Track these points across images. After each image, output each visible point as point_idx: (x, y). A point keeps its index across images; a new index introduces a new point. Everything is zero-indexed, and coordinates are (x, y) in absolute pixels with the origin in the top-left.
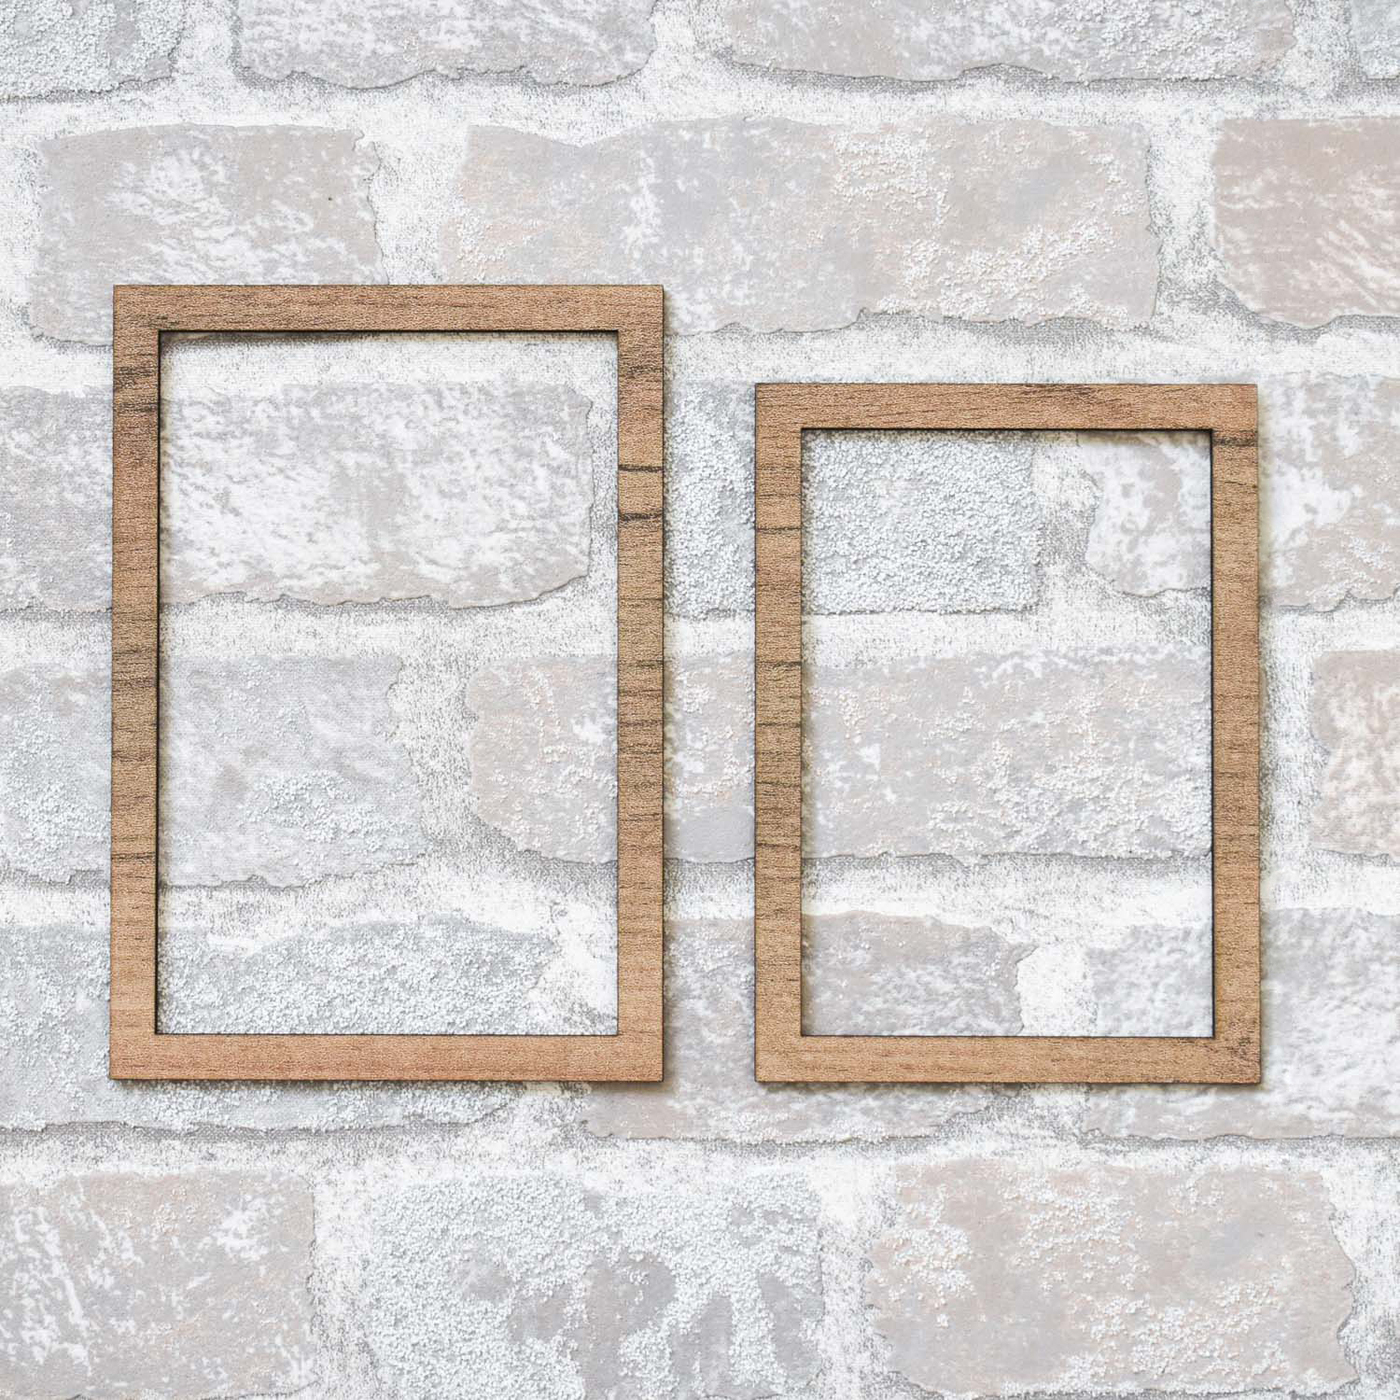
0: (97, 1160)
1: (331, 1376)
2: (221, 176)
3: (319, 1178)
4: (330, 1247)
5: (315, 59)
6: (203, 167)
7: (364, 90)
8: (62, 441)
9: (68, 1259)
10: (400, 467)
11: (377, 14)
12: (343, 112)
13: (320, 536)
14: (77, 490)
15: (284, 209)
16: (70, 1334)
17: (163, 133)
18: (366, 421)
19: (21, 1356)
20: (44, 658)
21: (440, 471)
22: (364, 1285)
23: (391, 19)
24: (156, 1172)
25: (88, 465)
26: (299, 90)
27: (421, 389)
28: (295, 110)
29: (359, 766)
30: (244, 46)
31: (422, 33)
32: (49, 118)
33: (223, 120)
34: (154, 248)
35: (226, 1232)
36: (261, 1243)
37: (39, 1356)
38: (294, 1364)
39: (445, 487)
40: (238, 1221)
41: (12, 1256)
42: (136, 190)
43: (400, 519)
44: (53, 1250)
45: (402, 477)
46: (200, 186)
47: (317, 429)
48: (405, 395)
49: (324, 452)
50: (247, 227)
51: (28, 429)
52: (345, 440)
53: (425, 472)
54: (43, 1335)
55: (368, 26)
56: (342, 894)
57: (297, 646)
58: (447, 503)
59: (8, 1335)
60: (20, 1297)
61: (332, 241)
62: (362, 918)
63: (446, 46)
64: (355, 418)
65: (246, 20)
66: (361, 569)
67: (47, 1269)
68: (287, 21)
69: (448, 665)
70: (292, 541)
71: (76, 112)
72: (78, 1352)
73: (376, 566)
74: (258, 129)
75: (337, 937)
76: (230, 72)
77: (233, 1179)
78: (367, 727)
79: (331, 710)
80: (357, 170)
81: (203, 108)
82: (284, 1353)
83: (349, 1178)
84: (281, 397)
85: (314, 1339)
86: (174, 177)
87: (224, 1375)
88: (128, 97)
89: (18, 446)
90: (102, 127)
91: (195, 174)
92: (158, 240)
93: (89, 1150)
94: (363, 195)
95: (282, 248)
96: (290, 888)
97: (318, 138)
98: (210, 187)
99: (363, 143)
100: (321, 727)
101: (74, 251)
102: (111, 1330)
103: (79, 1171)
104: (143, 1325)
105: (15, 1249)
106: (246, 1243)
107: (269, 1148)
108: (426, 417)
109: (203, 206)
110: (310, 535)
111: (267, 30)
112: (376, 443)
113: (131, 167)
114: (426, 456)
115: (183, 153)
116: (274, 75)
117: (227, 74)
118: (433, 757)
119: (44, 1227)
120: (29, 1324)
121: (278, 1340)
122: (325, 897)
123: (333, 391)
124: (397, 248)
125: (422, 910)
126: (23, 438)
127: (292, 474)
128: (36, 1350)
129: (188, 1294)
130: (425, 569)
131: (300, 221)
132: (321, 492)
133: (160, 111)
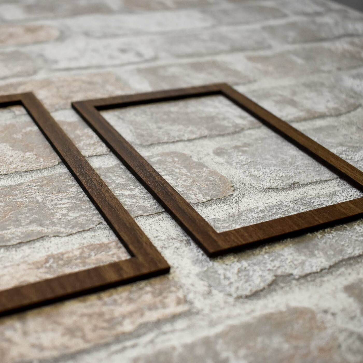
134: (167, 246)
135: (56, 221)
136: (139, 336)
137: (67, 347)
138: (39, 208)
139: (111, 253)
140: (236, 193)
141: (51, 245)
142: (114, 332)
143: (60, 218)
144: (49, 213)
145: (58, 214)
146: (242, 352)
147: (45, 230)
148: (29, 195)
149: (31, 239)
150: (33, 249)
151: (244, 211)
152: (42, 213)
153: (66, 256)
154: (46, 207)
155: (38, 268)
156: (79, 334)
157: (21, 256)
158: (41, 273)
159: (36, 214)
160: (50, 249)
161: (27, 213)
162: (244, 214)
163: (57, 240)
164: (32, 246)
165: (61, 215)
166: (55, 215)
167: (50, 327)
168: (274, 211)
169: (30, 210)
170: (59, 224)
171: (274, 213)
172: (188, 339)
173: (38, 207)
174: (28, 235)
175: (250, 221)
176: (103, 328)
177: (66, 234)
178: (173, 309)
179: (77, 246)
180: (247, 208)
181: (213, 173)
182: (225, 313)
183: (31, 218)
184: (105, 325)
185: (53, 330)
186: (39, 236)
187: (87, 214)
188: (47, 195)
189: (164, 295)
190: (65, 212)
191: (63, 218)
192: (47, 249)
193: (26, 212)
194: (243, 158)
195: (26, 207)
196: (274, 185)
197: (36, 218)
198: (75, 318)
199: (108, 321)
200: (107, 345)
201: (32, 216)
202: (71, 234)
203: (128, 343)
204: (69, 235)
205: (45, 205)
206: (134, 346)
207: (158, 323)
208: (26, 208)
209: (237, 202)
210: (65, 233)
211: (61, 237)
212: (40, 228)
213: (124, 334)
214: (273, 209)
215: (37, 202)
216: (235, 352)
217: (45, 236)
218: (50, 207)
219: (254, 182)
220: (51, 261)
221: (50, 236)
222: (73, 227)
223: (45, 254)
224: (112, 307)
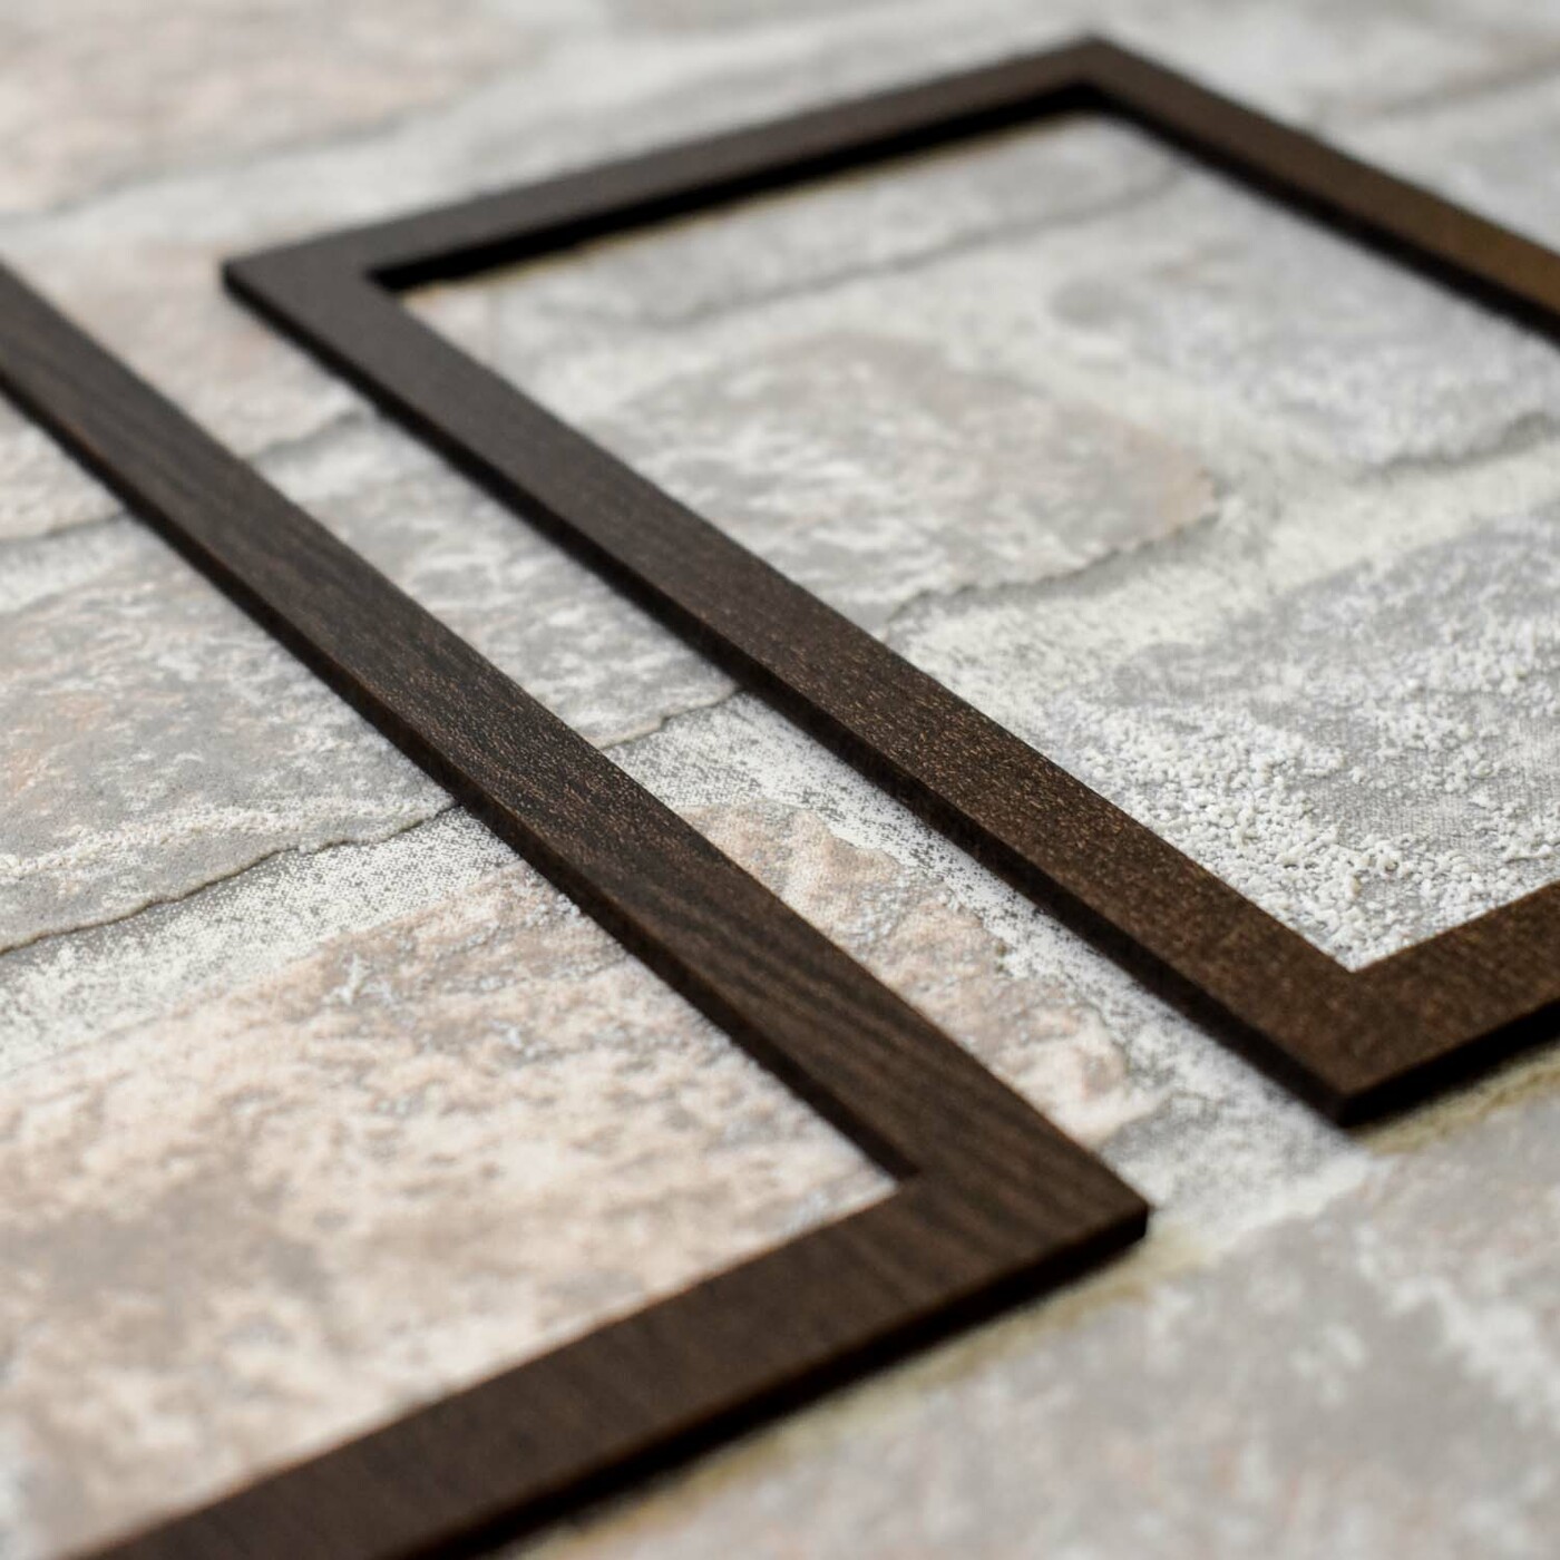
135: (314, 768)
138: (193, 713)
140: (1233, 508)
141: (326, 891)
143: (331, 751)
144: (259, 731)
145: (312, 732)
147: (269, 822)
148: (116, 653)
149: (209, 876)
150: (236, 927)
151: (1303, 591)
152: (221, 736)
153: (426, 935)
154: (232, 700)
155: (298, 1017)
157: (179, 967)
158: (318, 1036)
159: (187, 743)
160: (330, 913)
161: (137, 749)
162: (1303, 604)
163: (348, 863)
164: (226, 911)
165: (327, 732)
166: (296, 739)
167: (462, 1295)
168: (1457, 571)
169: (146, 730)
170: (334, 779)
171: (1463, 583)
173: (187, 710)
174: (182, 859)
175: (1348, 635)
177: (393, 827)
180: (1313, 573)
181: (1077, 420)
183: (169, 771)
186: (246, 858)
188: (213, 641)
191: (348, 745)
192: (308, 917)
193: (130, 742)
194: (1217, 321)
195: (121, 715)
196: (1424, 441)
197: (197, 764)
198: (577, 1232)
201: (173, 756)
202: (419, 824)
204: (407, 830)
205: (221, 695)
208: (126, 724)
209: (1254, 548)
210: (385, 823)
211: (365, 843)
212: (234, 817)
214: (1448, 559)
215: (173, 682)
217: (276, 852)
218: (257, 700)
219: (1311, 439)
220: (356, 971)
221: (302, 849)
223: (307, 944)
224: (759, 1153)
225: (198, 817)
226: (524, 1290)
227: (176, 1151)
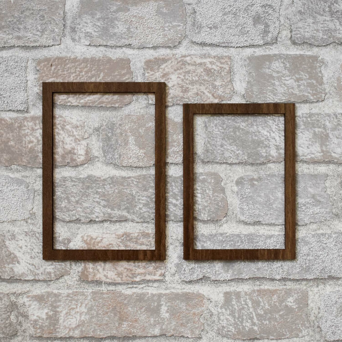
0: (260, 285)
1: (311, 333)
2: (288, 65)
3: (309, 289)
4: (311, 305)
5: (309, 39)
6: (284, 63)
7: (320, 46)
8: (252, 125)
9: (253, 307)
10: (328, 131)
11: (323, 29)
12: (315, 51)
13: (310, 147)
14: (256, 136)
15: (302, 73)
16: (254, 324)
17: (275, 55)
18: (320, 121)
19: (243, 329)
20: (248, 174)
21: (336, 133)
22: (319, 313)
23: (326, 30)
24: (273, 288)
25: (258, 131)
26: (305, 46)
27: (332, 114)
28: (304, 51)
29: (318, 198)
30: (293, 36)
31: (333, 33)
32: (249, 52)
33: (288, 53)
34: (273, 82)
35: (288, 302)
36: (296, 304)
37: (247, 329)
38: (303, 331)
39: (338, 136)
40: (291, 299)
41: (241, 307)
42: (269, 68)
43: (328, 143)
44: (250, 305)
45: (328, 134)
46: (283, 68)
47: (309, 123)
48: (329, 115)
49: (311, 128)
50: (294, 77)
51: (245, 123)
52: (315, 125)
53: (333, 133)
54: (248, 324)
55: (321, 32)
56: (314, 226)
57: (305, 171)
58: (338, 140)
59: (240, 324)
60: (243, 316)
61: (312, 80)
62: (318, 232)
63: (338, 36)
64: (318, 121)
65: (293, 30)
66: (319, 154)
67: (249, 310)
68: (302, 30)
69: (338, 176)
70: (303, 148)
71: (255, 50)
72: (256, 328)
73: (322, 154)
74: (296, 55)
75: (313, 236)
76: (290, 42)
77: (290, 290)
78: (320, 190)
79: (312, 186)
80: (318, 64)
81: (284, 50)
82: (301, 328)
83: (315, 289)
84: (301, 116)
85: (308, 325)
86: (277, 65)
87: (288, 333)
88: (267, 47)
89: (243, 126)
90: (261, 54)
91: (282, 65)
92: (274, 80)
93: (258, 283)
94: (319, 70)
95: (302, 82)
96: (303, 225)
97: (310, 57)
98: (285, 68)
99: (320, 58)
100: (310, 189)
101: (255, 82)
102: (263, 323)
103: (256, 288)
104: (270, 322)
105: (242, 305)
106: (293, 304)
107: (298, 283)
108: (333, 120)
109: (284, 72)
110: (308, 147)
111: (298, 32)
112: (322, 126)
113: (268, 63)
114: (334, 129)
115: (280, 60)
116: (300, 43)
117: (289, 42)
118: (334, 196)
119: (248, 301)
120: (244, 322)
121: (300, 325)
122: (311, 227)
123: (313, 114)
124: (327, 82)
125: (332, 230)
126: (244, 124)
127: (304, 133)
128: (246, 328)
129: (280, 315)
130: (333, 154)
131: (306, 76)
132: (310, 137)
133: (274, 50)
134: (173, 243)
135: (135, 211)
136: (140, 284)
137: (115, 280)
139: (149, 240)
140: (224, 219)
141: (128, 226)
142: (132, 280)
143: (138, 210)
144: (134, 205)
146: (169, 304)
147: (129, 216)
148: (131, 188)
149: (122, 220)
151: (219, 234)
152: (132, 204)
153: (131, 235)
154: (135, 199)
155: (118, 239)
156: (121, 276)
157: (115, 228)
159: (129, 203)
160: (127, 229)
161: (125, 202)
163: (131, 224)
164: (121, 224)
165: (139, 208)
166: (136, 207)
168: (232, 239)
169: (127, 199)
170: (136, 214)
172: (155, 292)
173: (131, 199)
174: (121, 217)
176: (129, 277)
177: (136, 222)
178: (157, 277)
179: (138, 231)
180: (222, 232)
181: (224, 199)
182: (174, 285)
183: (126, 206)
184: (131, 275)
185: (113, 271)
186: (125, 219)
187: (150, 211)
188: (138, 191)
189: (157, 270)
190: (141, 206)
192: (125, 228)
193: (125, 200)
195: (126, 197)
197: (128, 206)
198: (122, 269)
199: (133, 274)
200: (128, 284)
201: (127, 204)
202: (138, 222)
203: (135, 286)
206: (136, 287)
207: (149, 281)
209: (220, 226)
211: (134, 222)
212: (127, 214)
213: (135, 281)
214: (233, 237)
215: (132, 194)
216: (166, 303)
217: (127, 220)
218: (137, 201)
219: (239, 214)
220: (125, 236)
221: (129, 220)
222: (140, 218)
223: (124, 231)
224: (136, 268)
225: (125, 213)
226: (116, 271)
227: (104, 247)
